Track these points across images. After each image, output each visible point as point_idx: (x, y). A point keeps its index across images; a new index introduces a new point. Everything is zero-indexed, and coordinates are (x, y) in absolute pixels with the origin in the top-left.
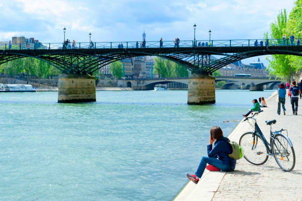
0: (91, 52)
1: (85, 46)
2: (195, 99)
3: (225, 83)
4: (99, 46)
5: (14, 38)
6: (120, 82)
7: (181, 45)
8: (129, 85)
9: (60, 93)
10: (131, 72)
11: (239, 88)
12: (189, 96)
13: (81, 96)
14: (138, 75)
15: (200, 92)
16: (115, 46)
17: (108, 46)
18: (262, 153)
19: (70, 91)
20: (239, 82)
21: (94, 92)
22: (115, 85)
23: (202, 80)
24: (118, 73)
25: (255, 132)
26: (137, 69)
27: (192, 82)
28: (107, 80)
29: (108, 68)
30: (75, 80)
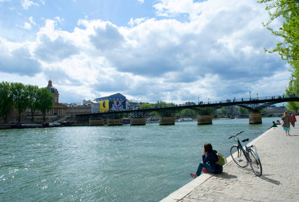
0: (209, 105)
1: (206, 103)
2: (252, 122)
3: (269, 115)
4: (212, 103)
5: (186, 103)
6: (225, 116)
7: (244, 100)
8: (229, 117)
9: (198, 121)
10: (230, 112)
11: (275, 116)
12: (250, 121)
13: (206, 122)
14: (232, 113)
15: (255, 119)
16: (218, 102)
17: (215, 103)
18: (242, 161)
19: (202, 120)
20: (275, 114)
21: (212, 120)
22: (223, 117)
23: (254, 114)
24: (224, 113)
25: (239, 146)
26: (232, 111)
27: (251, 115)
28: (220, 116)
29: (219, 110)
30: (204, 116)
